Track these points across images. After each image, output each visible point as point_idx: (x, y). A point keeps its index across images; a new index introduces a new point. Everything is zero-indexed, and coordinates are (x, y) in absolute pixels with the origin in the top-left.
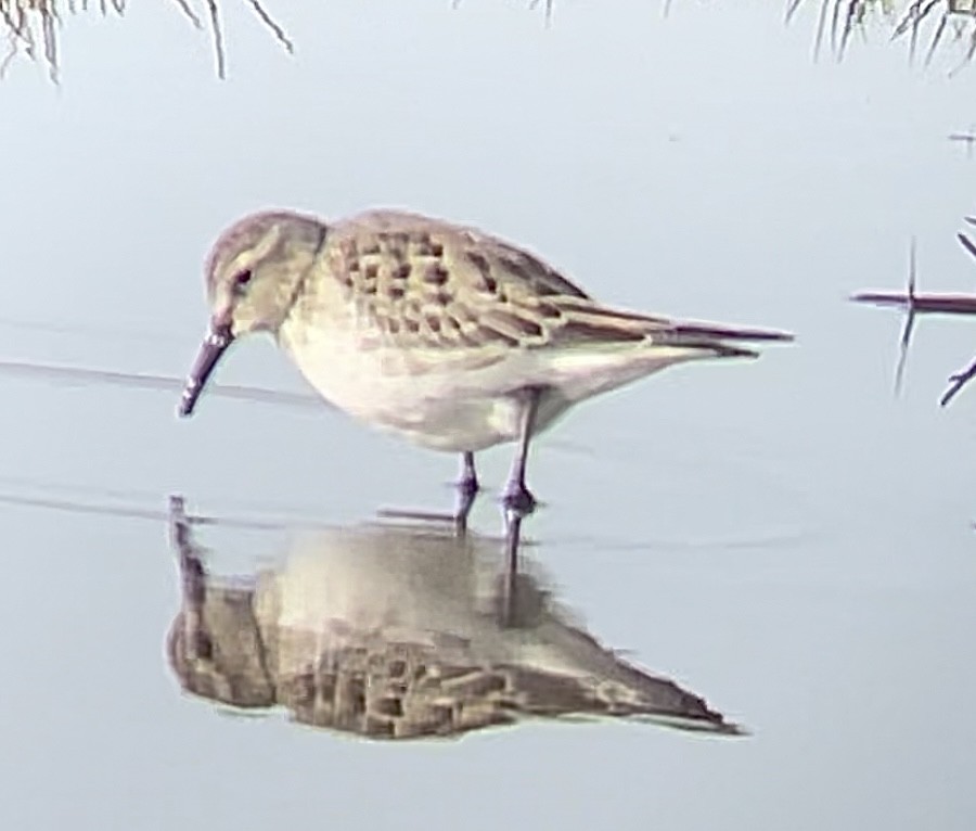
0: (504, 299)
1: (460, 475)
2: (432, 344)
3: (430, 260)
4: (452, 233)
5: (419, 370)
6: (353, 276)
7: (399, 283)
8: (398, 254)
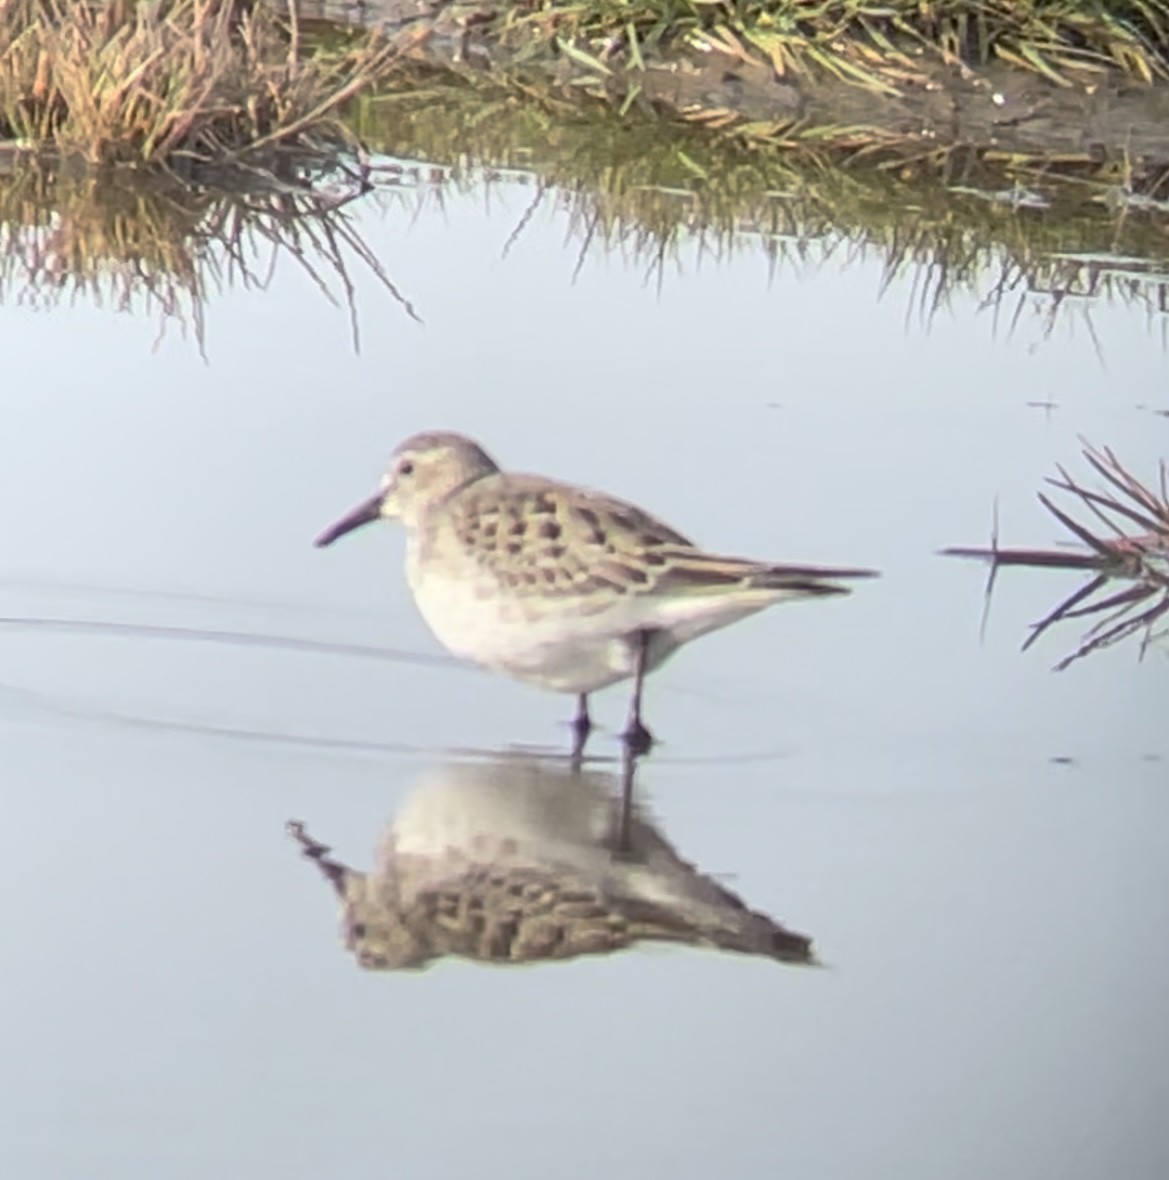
0: (612, 550)
1: (573, 714)
2: (547, 594)
3: (544, 517)
4: (566, 491)
5: (534, 617)
6: (476, 534)
7: (516, 539)
8: (514, 512)
